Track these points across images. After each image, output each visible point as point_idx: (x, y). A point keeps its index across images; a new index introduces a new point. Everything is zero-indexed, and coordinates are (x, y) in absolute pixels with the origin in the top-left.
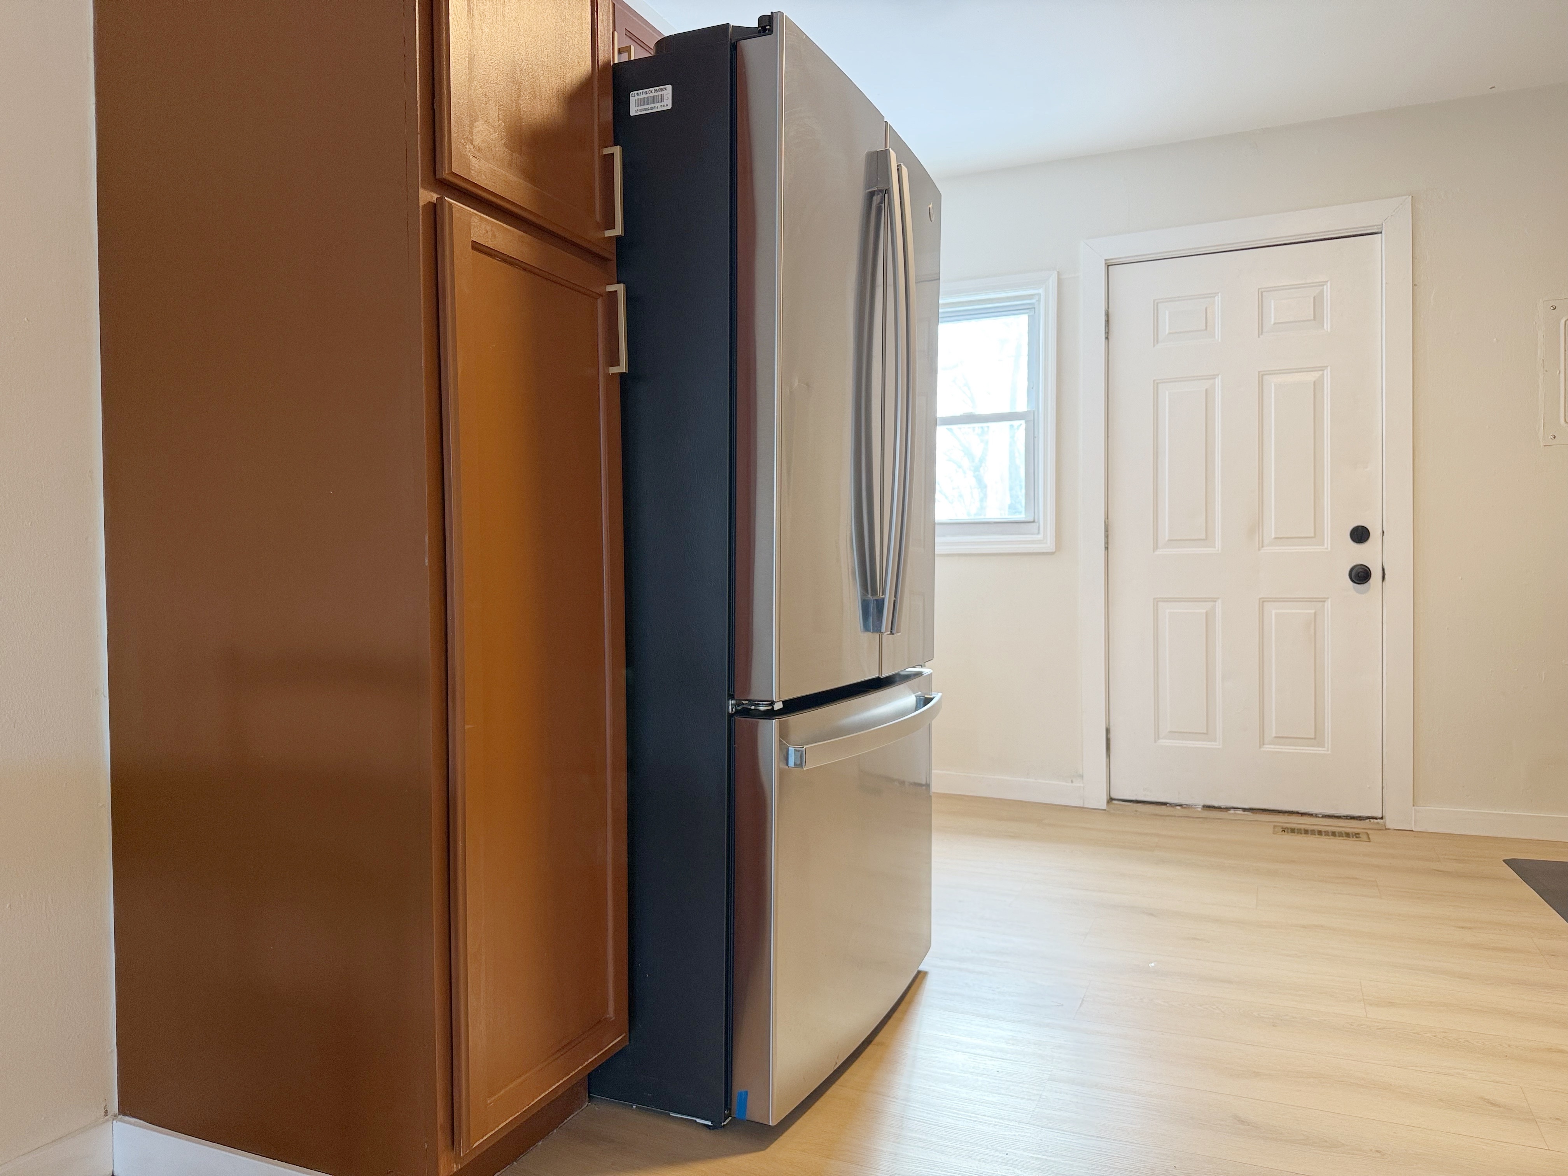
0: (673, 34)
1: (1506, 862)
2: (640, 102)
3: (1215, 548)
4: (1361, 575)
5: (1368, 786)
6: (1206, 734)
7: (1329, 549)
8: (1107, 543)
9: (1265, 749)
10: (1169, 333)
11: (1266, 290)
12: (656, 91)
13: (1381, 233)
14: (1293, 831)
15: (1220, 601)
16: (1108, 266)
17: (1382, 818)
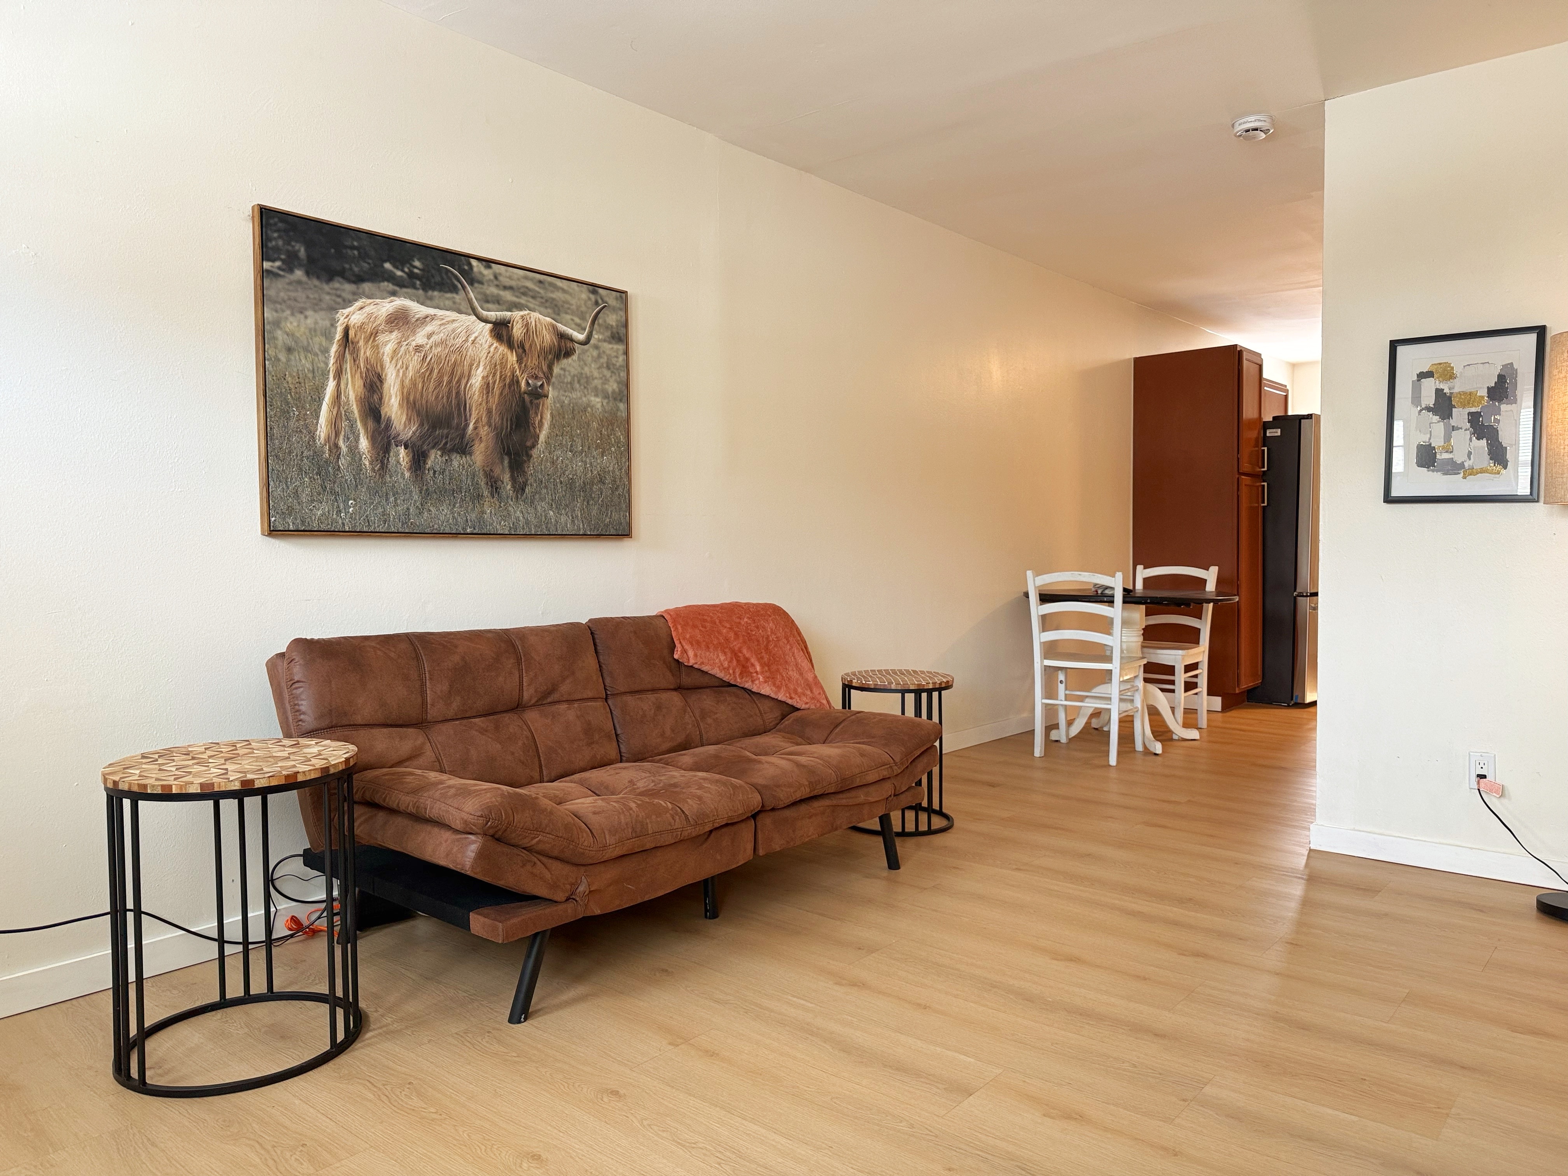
0: (1281, 415)
2: (1270, 433)
12: (1275, 430)
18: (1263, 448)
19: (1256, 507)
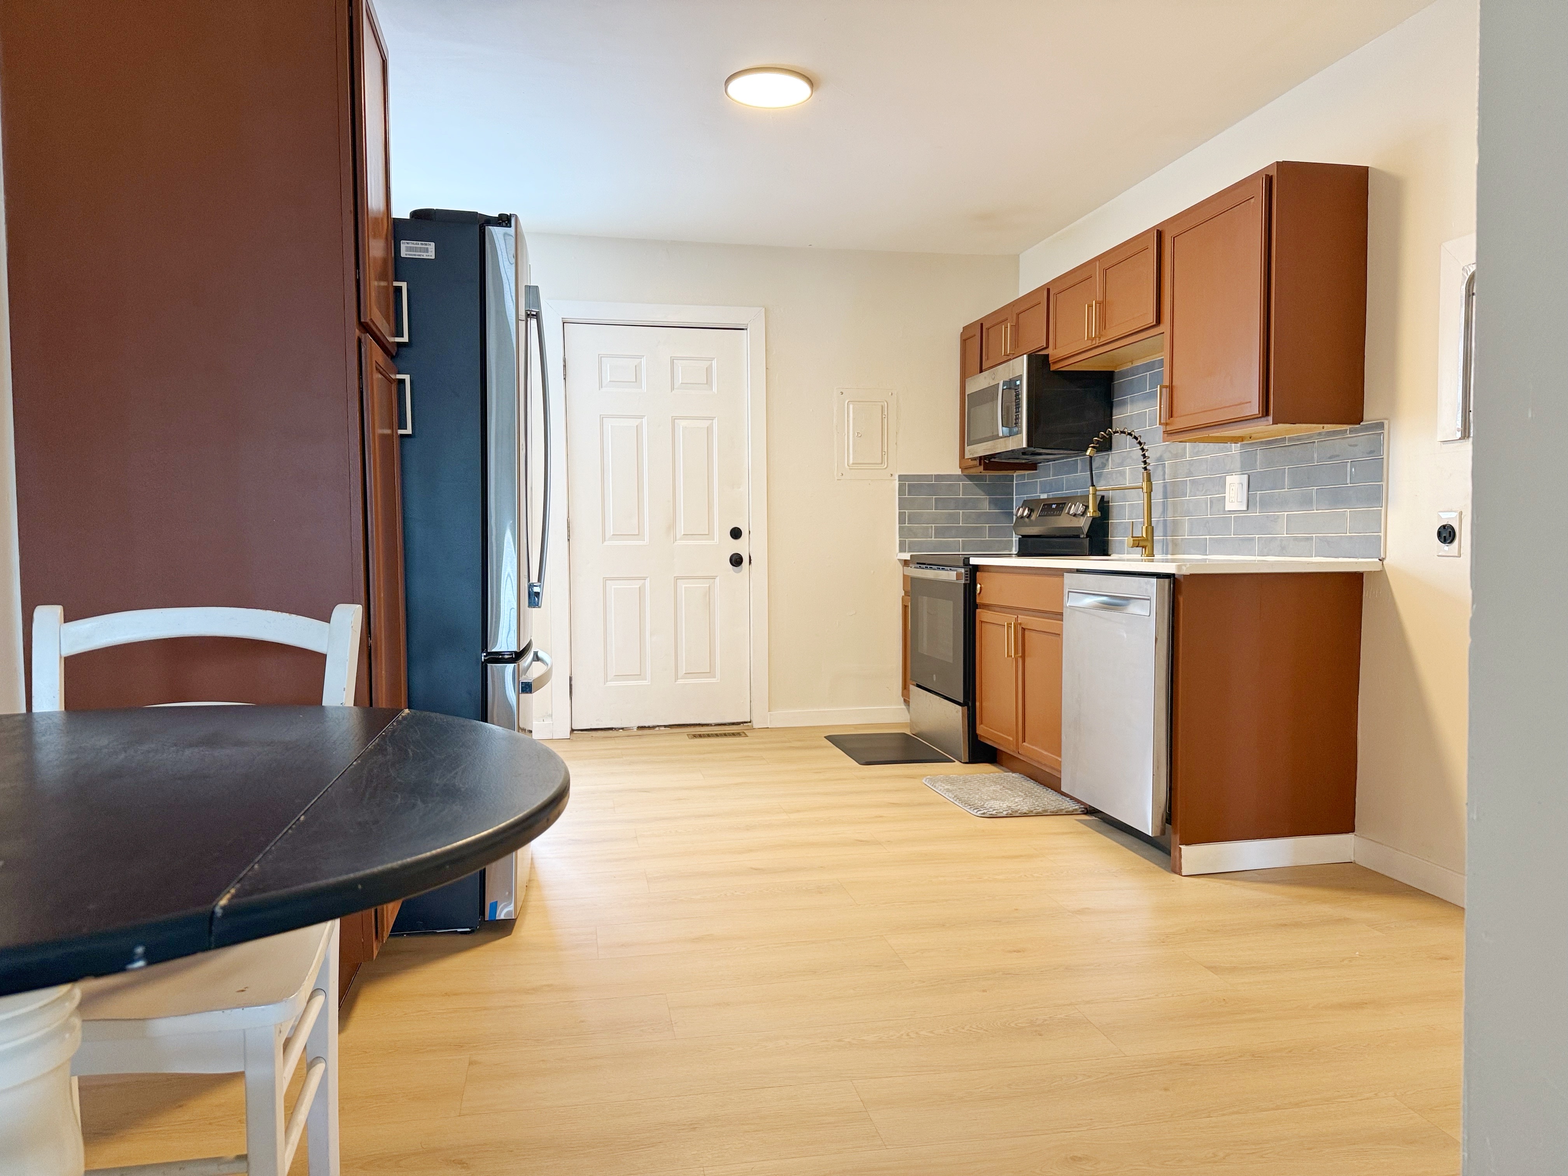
0: (435, 208)
1: (827, 738)
2: (409, 249)
3: (645, 541)
4: (736, 560)
5: (742, 702)
6: (640, 675)
7: (718, 543)
8: (569, 536)
9: (679, 682)
10: (610, 381)
11: (676, 358)
12: (422, 244)
13: (746, 329)
14: (700, 736)
15: (648, 579)
16: (564, 323)
17: (750, 722)
18: (396, 284)
19: (388, 435)
